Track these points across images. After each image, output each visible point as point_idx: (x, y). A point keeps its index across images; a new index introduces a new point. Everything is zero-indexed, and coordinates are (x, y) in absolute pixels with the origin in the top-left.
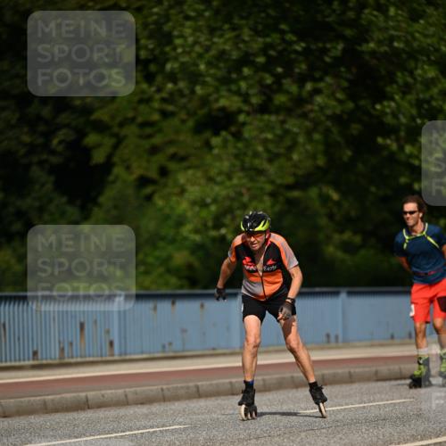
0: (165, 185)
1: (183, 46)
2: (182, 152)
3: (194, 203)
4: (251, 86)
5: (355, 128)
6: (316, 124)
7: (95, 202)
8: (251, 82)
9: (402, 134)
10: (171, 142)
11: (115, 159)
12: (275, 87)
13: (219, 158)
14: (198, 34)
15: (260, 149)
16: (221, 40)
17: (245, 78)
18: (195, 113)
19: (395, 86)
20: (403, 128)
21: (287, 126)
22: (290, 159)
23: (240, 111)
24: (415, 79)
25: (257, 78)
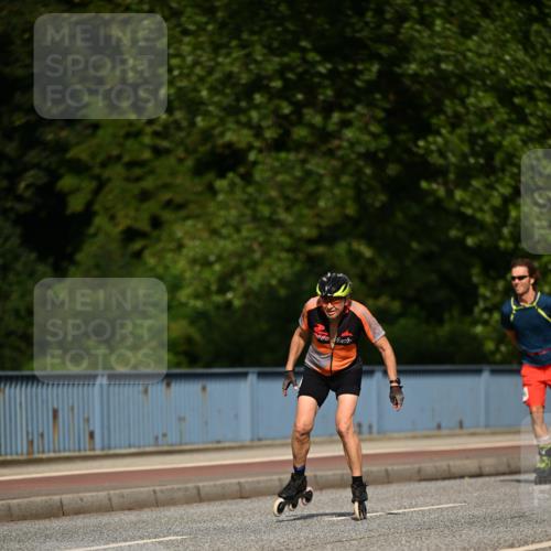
0: (158, 240)
1: (180, 67)
2: (178, 199)
3: (194, 261)
4: (263, 117)
5: (392, 169)
6: (346, 163)
7: (71, 259)
8: (264, 111)
9: (452, 176)
10: (166, 186)
11: (97, 207)
12: (294, 118)
13: (224, 206)
14: (199, 52)
15: (274, 193)
16: (228, 60)
17: (257, 107)
18: (195, 151)
19: (442, 117)
20: (452, 168)
21: (309, 166)
22: (313, 206)
23: (250, 147)
24: (467, 108)
25: (271, 107)
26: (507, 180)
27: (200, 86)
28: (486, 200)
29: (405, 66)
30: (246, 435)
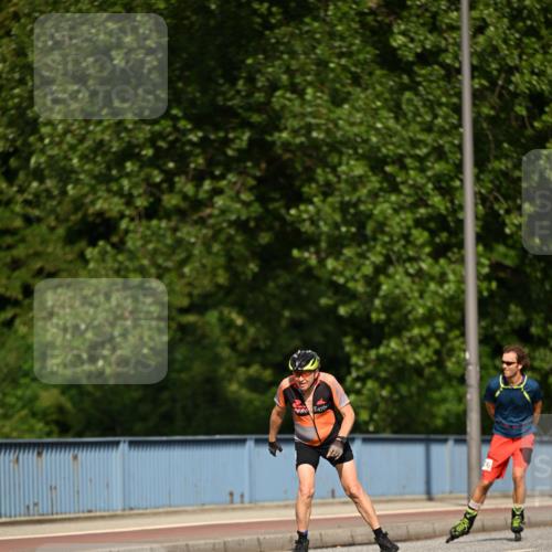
1: (51, 136)
2: (50, 267)
4: (135, 186)
5: (265, 238)
8: (135, 180)
9: (323, 245)
10: (37, 255)
12: (165, 186)
15: (146, 262)
16: (99, 128)
17: (128, 175)
18: (67, 220)
19: (314, 186)
20: (323, 238)
22: (182, 276)
23: (122, 216)
24: (339, 177)
25: (142, 175)
26: (379, 248)
27: (70, 154)
28: (358, 269)
29: (276, 135)
30: (117, 505)
